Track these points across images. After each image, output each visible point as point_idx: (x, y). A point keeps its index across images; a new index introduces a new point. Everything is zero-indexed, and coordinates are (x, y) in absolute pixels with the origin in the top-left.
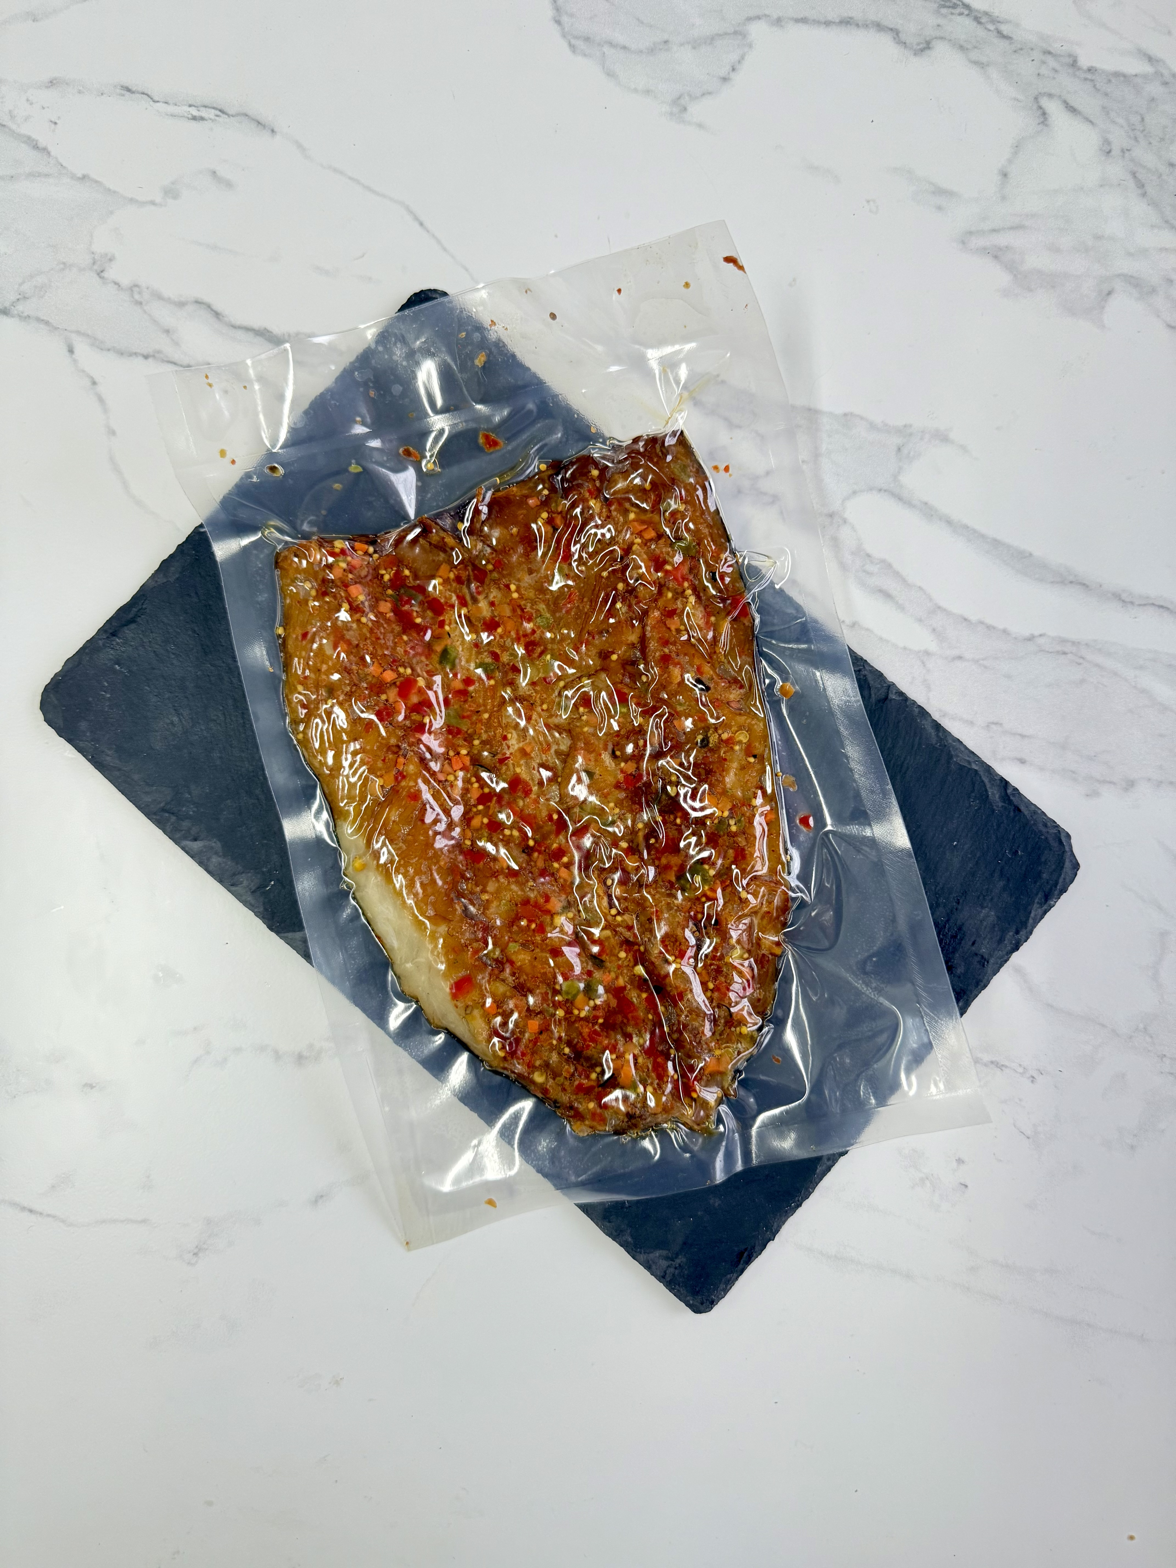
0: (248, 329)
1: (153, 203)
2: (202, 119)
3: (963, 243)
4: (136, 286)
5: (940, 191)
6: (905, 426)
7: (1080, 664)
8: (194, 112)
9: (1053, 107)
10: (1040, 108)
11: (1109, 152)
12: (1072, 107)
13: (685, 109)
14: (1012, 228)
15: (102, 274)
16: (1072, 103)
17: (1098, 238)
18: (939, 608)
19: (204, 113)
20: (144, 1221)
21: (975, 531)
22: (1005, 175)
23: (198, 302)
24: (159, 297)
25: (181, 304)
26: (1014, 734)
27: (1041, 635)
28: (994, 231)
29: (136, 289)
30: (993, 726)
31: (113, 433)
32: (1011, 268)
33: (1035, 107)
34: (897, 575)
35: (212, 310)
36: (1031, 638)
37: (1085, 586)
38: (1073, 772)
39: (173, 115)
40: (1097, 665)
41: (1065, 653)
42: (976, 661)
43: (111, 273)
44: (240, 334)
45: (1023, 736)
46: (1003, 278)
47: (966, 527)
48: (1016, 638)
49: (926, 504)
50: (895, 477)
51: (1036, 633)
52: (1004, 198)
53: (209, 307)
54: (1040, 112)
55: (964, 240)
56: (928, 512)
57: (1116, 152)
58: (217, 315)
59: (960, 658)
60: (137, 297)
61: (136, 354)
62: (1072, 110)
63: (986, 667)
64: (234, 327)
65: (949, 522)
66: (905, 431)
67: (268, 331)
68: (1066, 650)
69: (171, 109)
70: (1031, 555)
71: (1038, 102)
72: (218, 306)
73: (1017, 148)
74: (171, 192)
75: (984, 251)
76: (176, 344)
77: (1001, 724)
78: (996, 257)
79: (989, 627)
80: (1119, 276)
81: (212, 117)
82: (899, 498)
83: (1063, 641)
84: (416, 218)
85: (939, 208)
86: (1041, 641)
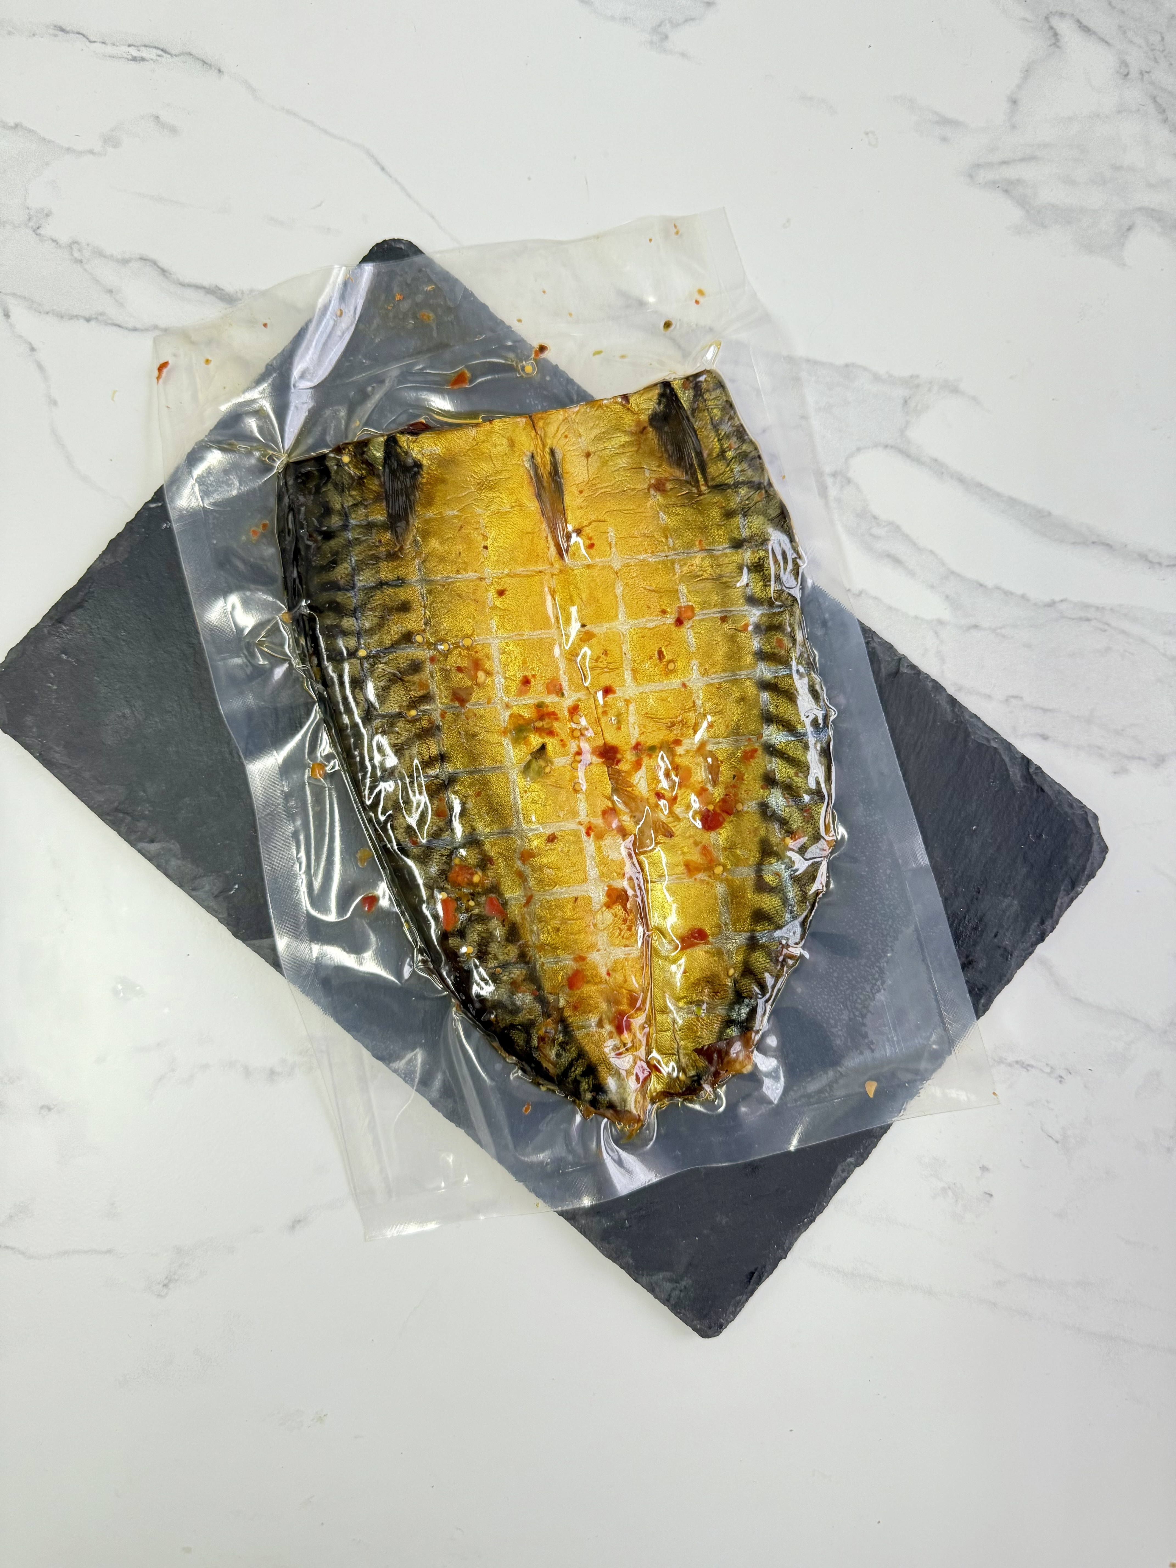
0: (197, 287)
1: (91, 152)
2: (143, 59)
3: (971, 176)
4: (76, 242)
5: (945, 121)
6: (912, 377)
7: (1105, 631)
8: (134, 52)
9: (1065, 27)
10: (1051, 28)
11: (1128, 74)
12: (1085, 27)
13: (666, 37)
14: (1022, 160)
15: (39, 231)
16: (1085, 23)
17: (1117, 168)
18: (953, 573)
19: (145, 53)
20: (109, 1252)
21: (989, 489)
22: (1014, 102)
23: (143, 259)
24: (101, 254)
25: (125, 262)
26: (1036, 708)
27: (1062, 601)
28: (1004, 163)
29: (75, 247)
30: (1012, 700)
31: (55, 403)
32: (1023, 203)
33: (1047, 26)
34: (906, 537)
35: (158, 267)
36: (1052, 604)
37: (1109, 546)
38: (1099, 748)
39: (112, 57)
40: (1123, 632)
41: (1088, 620)
42: (994, 631)
43: (48, 230)
44: (190, 293)
45: (1045, 710)
46: (1016, 214)
47: (980, 485)
48: (1035, 604)
49: (936, 460)
50: (902, 432)
51: (1057, 598)
52: (1014, 127)
53: (155, 263)
54: (1051, 33)
55: (971, 173)
56: (938, 468)
57: (1134, 74)
58: (164, 272)
59: (976, 626)
60: (76, 254)
61: (77, 317)
62: (1085, 29)
63: (1004, 636)
64: (183, 285)
65: (961, 480)
66: (912, 383)
67: (220, 289)
68: (1089, 615)
69: (109, 50)
70: (1050, 514)
71: (1048, 22)
72: (164, 262)
73: (1027, 72)
74: (111, 140)
75: (994, 185)
76: (121, 305)
77: (1021, 698)
78: (1006, 191)
79: (1008, 594)
80: (1140, 209)
81: (155, 58)
82: (907, 454)
83: (1086, 606)
84: (378, 163)
85: (944, 139)
86: (1063, 607)
